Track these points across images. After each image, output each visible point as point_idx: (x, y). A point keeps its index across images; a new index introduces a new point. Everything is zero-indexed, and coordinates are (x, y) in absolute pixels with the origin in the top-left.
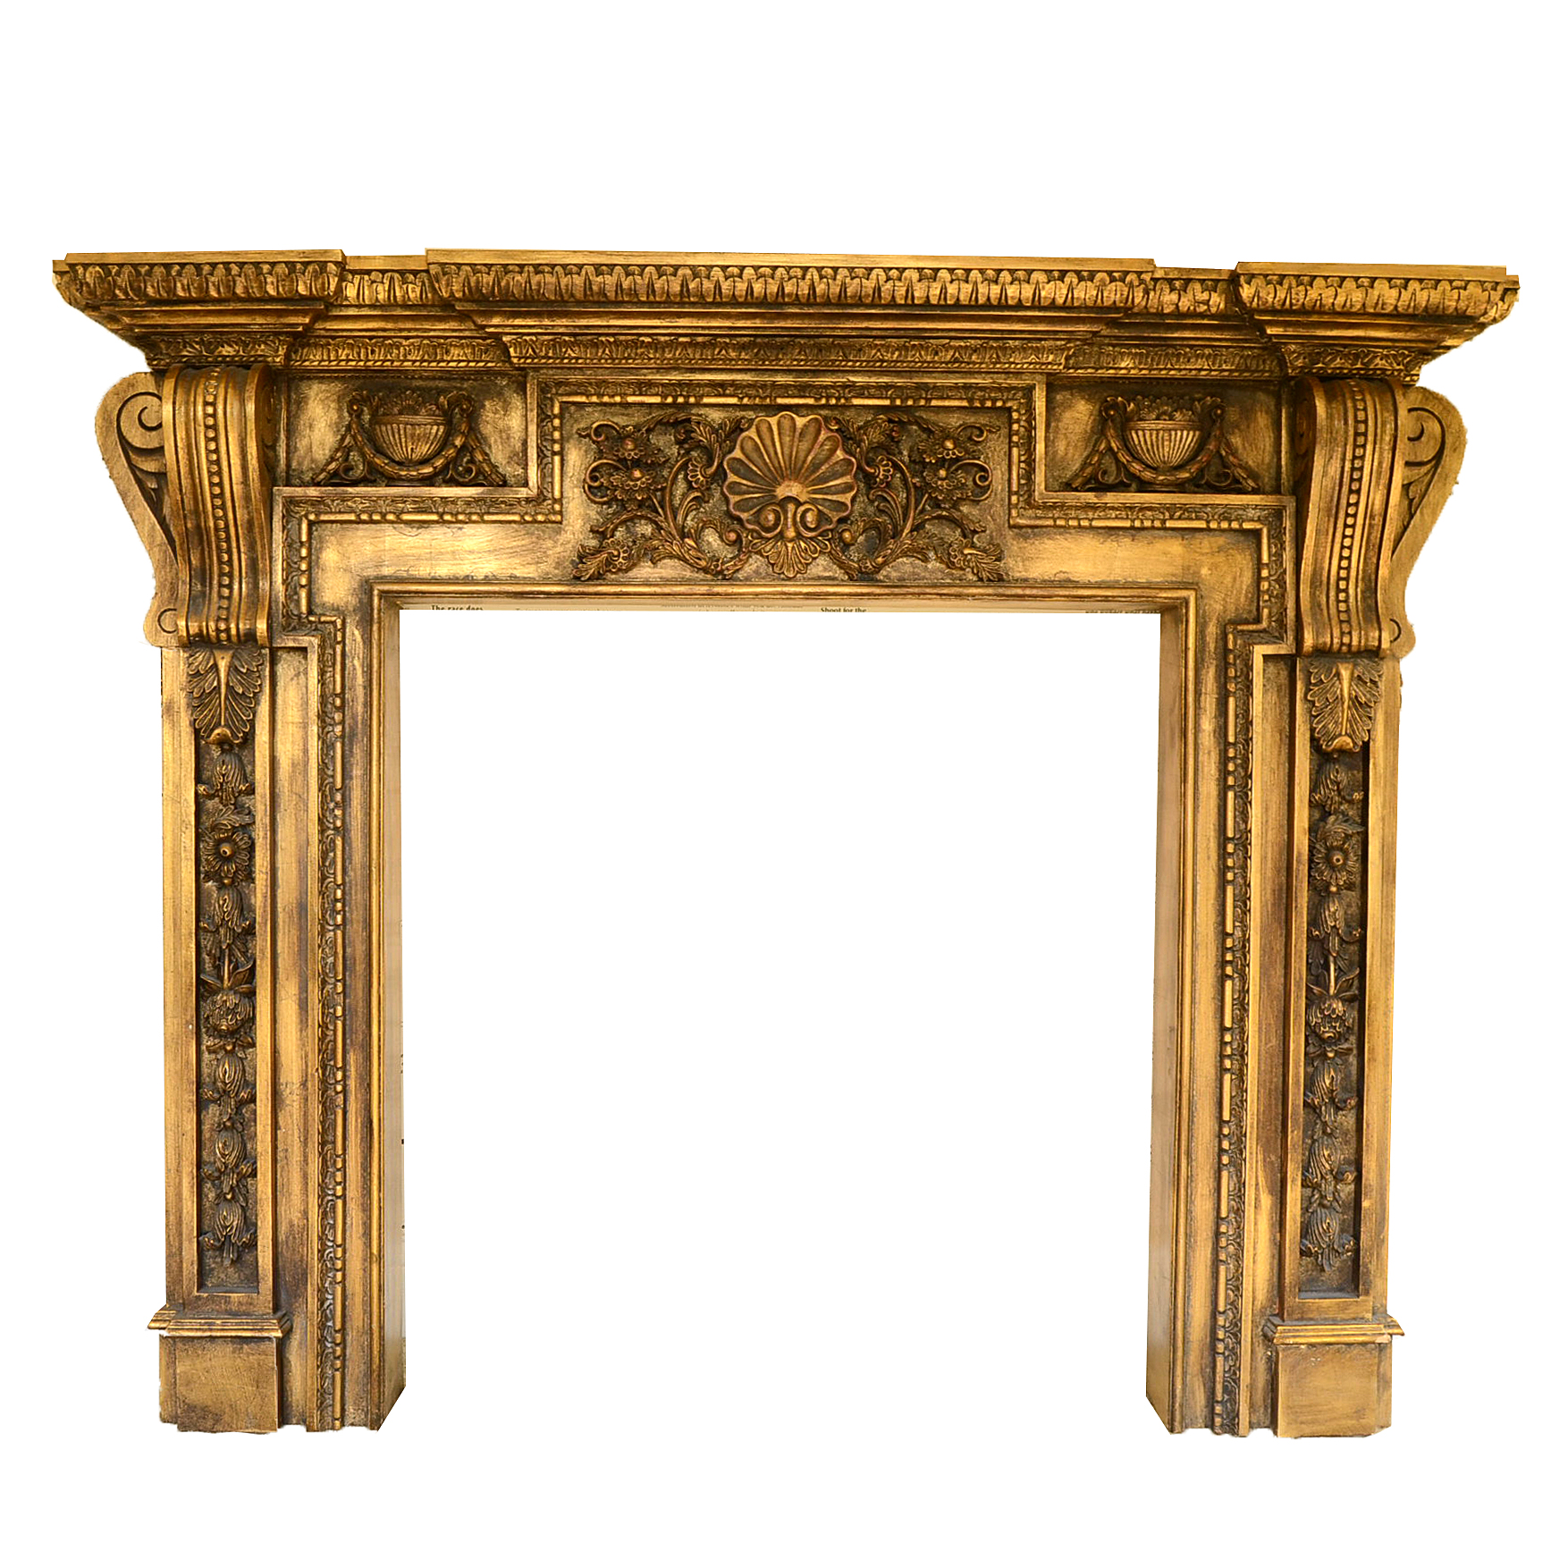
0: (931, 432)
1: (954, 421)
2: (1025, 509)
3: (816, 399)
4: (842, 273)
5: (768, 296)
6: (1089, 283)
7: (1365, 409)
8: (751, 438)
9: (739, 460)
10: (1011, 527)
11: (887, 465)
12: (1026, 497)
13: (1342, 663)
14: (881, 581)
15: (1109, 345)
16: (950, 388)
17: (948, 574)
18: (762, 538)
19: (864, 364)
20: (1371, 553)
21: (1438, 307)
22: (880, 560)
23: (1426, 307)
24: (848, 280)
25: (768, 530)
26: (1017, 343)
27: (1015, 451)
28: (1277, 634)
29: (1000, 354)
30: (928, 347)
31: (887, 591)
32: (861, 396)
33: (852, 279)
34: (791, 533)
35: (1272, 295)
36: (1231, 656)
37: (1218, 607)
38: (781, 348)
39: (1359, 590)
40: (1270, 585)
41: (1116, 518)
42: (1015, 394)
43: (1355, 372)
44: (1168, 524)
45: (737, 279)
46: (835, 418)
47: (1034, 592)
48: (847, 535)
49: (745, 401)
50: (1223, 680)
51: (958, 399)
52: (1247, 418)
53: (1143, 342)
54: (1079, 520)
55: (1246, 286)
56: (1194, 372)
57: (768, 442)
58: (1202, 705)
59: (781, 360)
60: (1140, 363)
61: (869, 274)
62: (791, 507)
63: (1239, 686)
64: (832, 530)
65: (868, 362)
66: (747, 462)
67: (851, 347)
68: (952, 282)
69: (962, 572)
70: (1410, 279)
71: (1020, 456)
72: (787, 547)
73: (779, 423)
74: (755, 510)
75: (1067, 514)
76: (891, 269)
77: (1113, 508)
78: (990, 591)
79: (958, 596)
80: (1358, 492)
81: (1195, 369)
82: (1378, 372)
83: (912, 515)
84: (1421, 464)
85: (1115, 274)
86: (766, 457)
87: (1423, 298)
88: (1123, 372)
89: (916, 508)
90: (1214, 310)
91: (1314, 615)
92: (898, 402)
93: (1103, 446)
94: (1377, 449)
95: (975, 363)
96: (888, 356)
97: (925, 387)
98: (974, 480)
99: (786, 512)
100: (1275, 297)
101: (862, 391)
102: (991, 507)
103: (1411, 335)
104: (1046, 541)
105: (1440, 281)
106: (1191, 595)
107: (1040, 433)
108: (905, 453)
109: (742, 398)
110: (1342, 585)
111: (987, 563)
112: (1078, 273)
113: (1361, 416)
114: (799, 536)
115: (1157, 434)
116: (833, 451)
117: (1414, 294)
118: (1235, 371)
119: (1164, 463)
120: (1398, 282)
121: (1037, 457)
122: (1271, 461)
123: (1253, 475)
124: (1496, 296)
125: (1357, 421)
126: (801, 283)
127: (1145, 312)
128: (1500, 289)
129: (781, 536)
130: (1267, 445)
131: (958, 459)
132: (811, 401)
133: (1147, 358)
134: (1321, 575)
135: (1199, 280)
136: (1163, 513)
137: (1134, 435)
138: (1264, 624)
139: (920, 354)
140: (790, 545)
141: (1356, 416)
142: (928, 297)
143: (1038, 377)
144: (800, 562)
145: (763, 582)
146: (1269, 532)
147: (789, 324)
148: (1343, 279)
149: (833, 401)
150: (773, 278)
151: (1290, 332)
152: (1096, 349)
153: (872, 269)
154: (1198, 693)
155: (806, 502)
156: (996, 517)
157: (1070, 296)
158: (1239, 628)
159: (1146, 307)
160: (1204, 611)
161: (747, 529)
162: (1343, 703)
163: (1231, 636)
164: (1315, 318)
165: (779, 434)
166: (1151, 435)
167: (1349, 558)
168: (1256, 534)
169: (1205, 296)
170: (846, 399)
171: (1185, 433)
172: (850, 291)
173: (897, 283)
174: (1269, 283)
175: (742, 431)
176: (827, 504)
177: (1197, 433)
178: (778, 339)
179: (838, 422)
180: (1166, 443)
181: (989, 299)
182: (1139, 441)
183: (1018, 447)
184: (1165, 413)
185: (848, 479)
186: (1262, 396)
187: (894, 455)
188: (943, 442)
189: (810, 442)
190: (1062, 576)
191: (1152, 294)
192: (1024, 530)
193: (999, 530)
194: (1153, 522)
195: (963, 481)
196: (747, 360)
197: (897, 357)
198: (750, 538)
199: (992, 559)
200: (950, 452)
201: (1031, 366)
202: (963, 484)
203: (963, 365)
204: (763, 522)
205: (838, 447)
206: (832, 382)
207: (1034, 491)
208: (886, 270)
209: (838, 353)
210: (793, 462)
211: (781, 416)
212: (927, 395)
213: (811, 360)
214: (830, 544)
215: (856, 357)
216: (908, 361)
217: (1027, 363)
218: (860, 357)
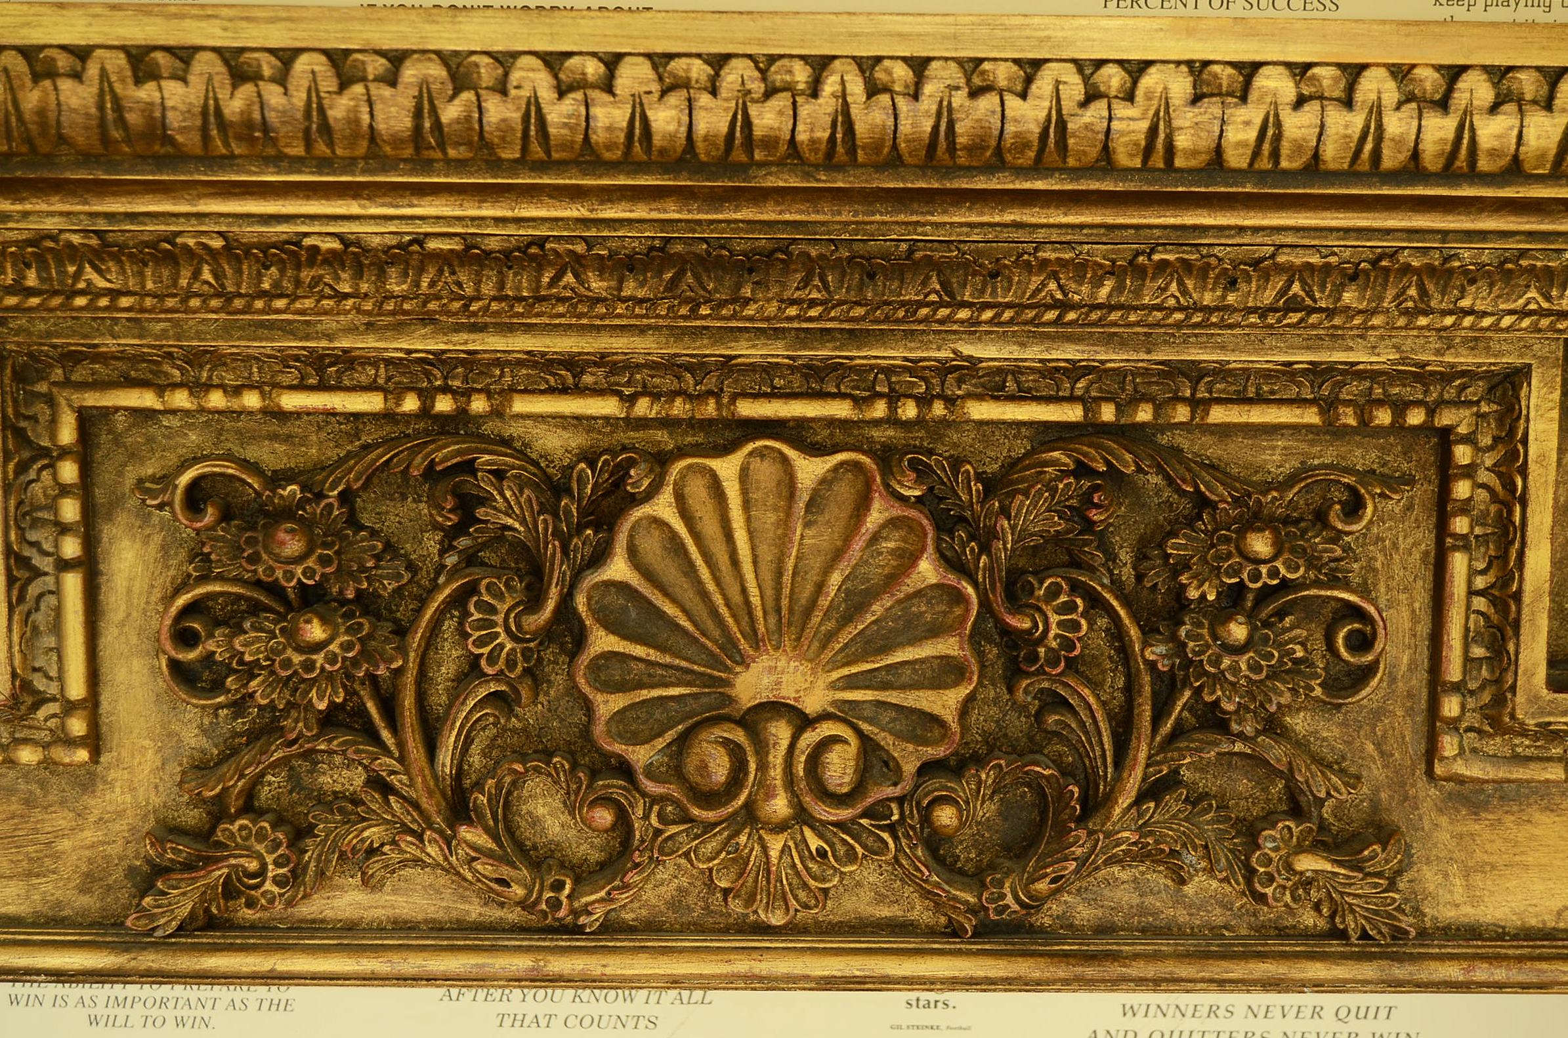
2: (1479, 731)
3: (857, 402)
4: (941, 78)
5: (700, 146)
8: (657, 520)
9: (622, 587)
10: (1434, 782)
11: (1070, 607)
12: (1486, 697)
14: (1041, 941)
16: (1267, 375)
18: (687, 819)
19: (1008, 315)
22: (1043, 883)
24: (959, 99)
25: (709, 798)
27: (1458, 557)
29: (1430, 287)
30: (1205, 270)
31: (1062, 972)
32: (994, 396)
33: (975, 93)
42: (1463, 388)
45: (595, 94)
46: (913, 462)
48: (945, 813)
49: (643, 407)
51: (1291, 404)
57: (710, 527)
59: (747, 302)
61: (1029, 80)
62: (780, 732)
64: (900, 800)
65: (1021, 308)
66: (646, 589)
68: (1300, 102)
71: (1472, 573)
72: (765, 849)
73: (744, 475)
74: (670, 735)
76: (1100, 63)
78: (1370, 969)
79: (1274, 983)
83: (1142, 750)
86: (705, 573)
89: (1153, 734)
92: (1108, 413)
96: (1081, 292)
97: (1194, 372)
99: (762, 747)
102: (1378, 714)
104: (1537, 816)
108: (1125, 556)
109: (632, 400)
111: (1364, 896)
114: (802, 816)
116: (908, 560)
121: (1528, 587)
126: (807, 109)
129: (750, 815)
131: (1284, 587)
132: (841, 410)
140: (775, 844)
142: (1219, 150)
143: (1542, 348)
144: (805, 885)
149: (909, 410)
150: (714, 92)
153: (1038, 64)
155: (824, 716)
156: (1392, 745)
161: (644, 795)
165: (746, 505)
170: (950, 401)
172: (965, 130)
173: (1121, 108)
175: (636, 500)
176: (886, 716)
178: (736, 251)
179: (922, 471)
181: (1416, 155)
183: (1466, 548)
185: (949, 646)
187: (1092, 570)
188: (1242, 535)
189: (839, 527)
192: (1472, 787)
193: (1399, 784)
195: (1300, 654)
196: (642, 301)
197: (1110, 295)
198: (654, 820)
199: (1376, 885)
200: (1264, 570)
201: (1526, 323)
202: (1296, 662)
203: (1314, 318)
204: (695, 778)
205: (923, 550)
206: (906, 359)
207: (1513, 689)
208: (1088, 68)
209: (924, 283)
210: (786, 591)
211: (751, 454)
212: (1194, 391)
213: (841, 303)
214: (896, 838)
215: (982, 292)
216: (1143, 307)
217: (1511, 312)
218: (994, 293)
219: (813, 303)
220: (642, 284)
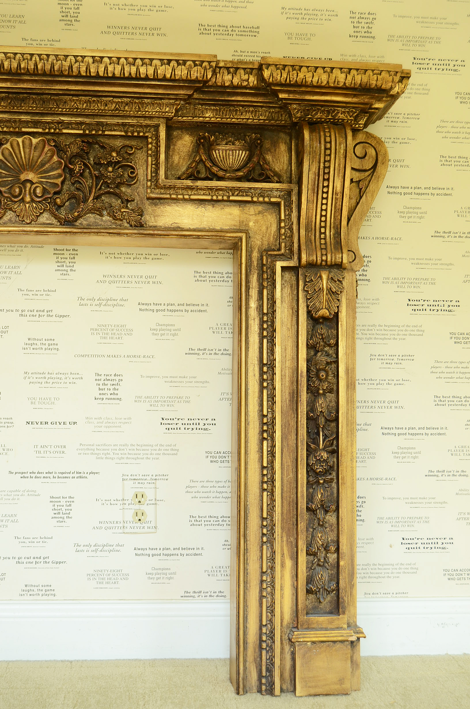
0: (105, 148)
1: (119, 143)
2: (154, 189)
3: (43, 129)
4: (52, 58)
5: (12, 69)
6: (183, 67)
7: (330, 136)
8: (7, 149)
9: (1, 160)
10: (148, 199)
11: (80, 164)
12: (155, 182)
13: (323, 271)
14: (77, 226)
15: (199, 104)
16: (115, 125)
17: (113, 223)
18: (12, 201)
20: (337, 214)
21: (367, 84)
22: (76, 214)
23: (360, 83)
24: (55, 61)
25: (16, 197)
26: (149, 101)
27: (150, 158)
28: (289, 256)
29: (140, 107)
30: (101, 102)
31: (80, 230)
32: (67, 128)
33: (57, 61)
34: (28, 199)
35: (279, 75)
36: (265, 268)
37: (259, 243)
38: (23, 100)
39: (332, 233)
40: (285, 231)
41: (204, 194)
42: (150, 129)
43: (328, 120)
44: (232, 198)
46: (53, 139)
47: (159, 232)
48: (58, 200)
49: (5, 129)
50: (261, 281)
51: (119, 131)
52: (275, 146)
53: (216, 103)
54: (183, 195)
55: (266, 70)
56: (245, 120)
57: (17, 152)
58: (250, 294)
59: (23, 107)
60: (216, 115)
61: (66, 59)
62: (28, 185)
63: (269, 283)
64: (50, 198)
65: (70, 109)
66: (5, 161)
67: (60, 100)
68: (110, 64)
69: (121, 222)
70: (351, 69)
71: (152, 161)
72: (26, 206)
73: (23, 142)
74: (9, 187)
75: (177, 192)
76: (78, 56)
77: (201, 189)
78: (136, 231)
79: (119, 234)
80: (328, 180)
81: (245, 119)
82: (340, 121)
83: (94, 191)
84: (365, 171)
85: (197, 62)
86: (16, 159)
87: (358, 79)
88: (207, 119)
89: (96, 188)
90: (251, 85)
91: (307, 246)
92: (87, 132)
93: (197, 158)
94: (337, 157)
95: (127, 111)
96: (80, 106)
97: (102, 124)
98: (128, 174)
99: (25, 188)
100: (281, 77)
101: (68, 125)
102: (137, 188)
103: (355, 100)
104: (167, 207)
105: (367, 70)
106: (244, 236)
107: (163, 149)
108: (92, 159)
109: (3, 128)
110: (323, 230)
111: (134, 217)
112: (177, 61)
113: (328, 139)
114: (32, 201)
115: (226, 152)
116: (52, 157)
117: (354, 76)
118: (267, 120)
119: (230, 167)
120: (346, 70)
121: (161, 161)
122: (287, 168)
123: (276, 174)
124: (397, 79)
125: (326, 142)
126: (30, 62)
127: (215, 86)
128: (399, 75)
129: (23, 200)
130: (285, 159)
131: (119, 162)
132: (40, 130)
133: (220, 112)
134: (311, 225)
135: (243, 68)
136: (228, 193)
137: (214, 153)
138: (283, 251)
139: (98, 105)
140: (27, 205)
141: (325, 139)
142: (98, 72)
143: (162, 120)
144: (33, 215)
145: (13, 225)
146: (285, 203)
147: (25, 86)
148: (317, 68)
149: (53, 131)
150: (15, 60)
151: (291, 96)
152: (192, 106)
153: (67, 56)
154: (248, 288)
155: (37, 183)
156: (140, 193)
157: (173, 73)
158: (269, 253)
159: (215, 82)
160: (251, 244)
161: (4, 196)
162: (323, 292)
163: (265, 258)
164: (303, 89)
165: (23, 147)
166: (223, 153)
167: (326, 216)
168: (278, 204)
169: (246, 77)
170: (59, 130)
171: (241, 152)
172: (56, 68)
173: (81, 64)
174: (277, 69)
175: (3, 144)
176: (49, 184)
177: (247, 152)
178: (21, 96)
179: (55, 141)
180: (231, 157)
181: (130, 74)
182: (217, 156)
183: (151, 156)
184: (230, 141)
185: (59, 171)
186: (282, 135)
187: (85, 160)
188: (111, 153)
189: (40, 151)
190: (175, 225)
191: (218, 75)
192: (155, 201)
193: (141, 200)
194: (223, 197)
195: (122, 174)
196: (4, 106)
197: (85, 107)
198: (6, 201)
199: (136, 214)
200: (115, 158)
201: (157, 114)
202: (121, 175)
203: (121, 112)
204: (13, 193)
205: (55, 154)
206: (51, 120)
207: (159, 179)
208: (75, 57)
209: (54, 104)
210: (30, 162)
211: (24, 138)
212: (103, 129)
213: (39, 107)
214: (50, 205)
215: (63, 106)
216: (91, 109)
217: (155, 112)
218: (65, 106)
219: (34, 107)
220: (5, 103)
